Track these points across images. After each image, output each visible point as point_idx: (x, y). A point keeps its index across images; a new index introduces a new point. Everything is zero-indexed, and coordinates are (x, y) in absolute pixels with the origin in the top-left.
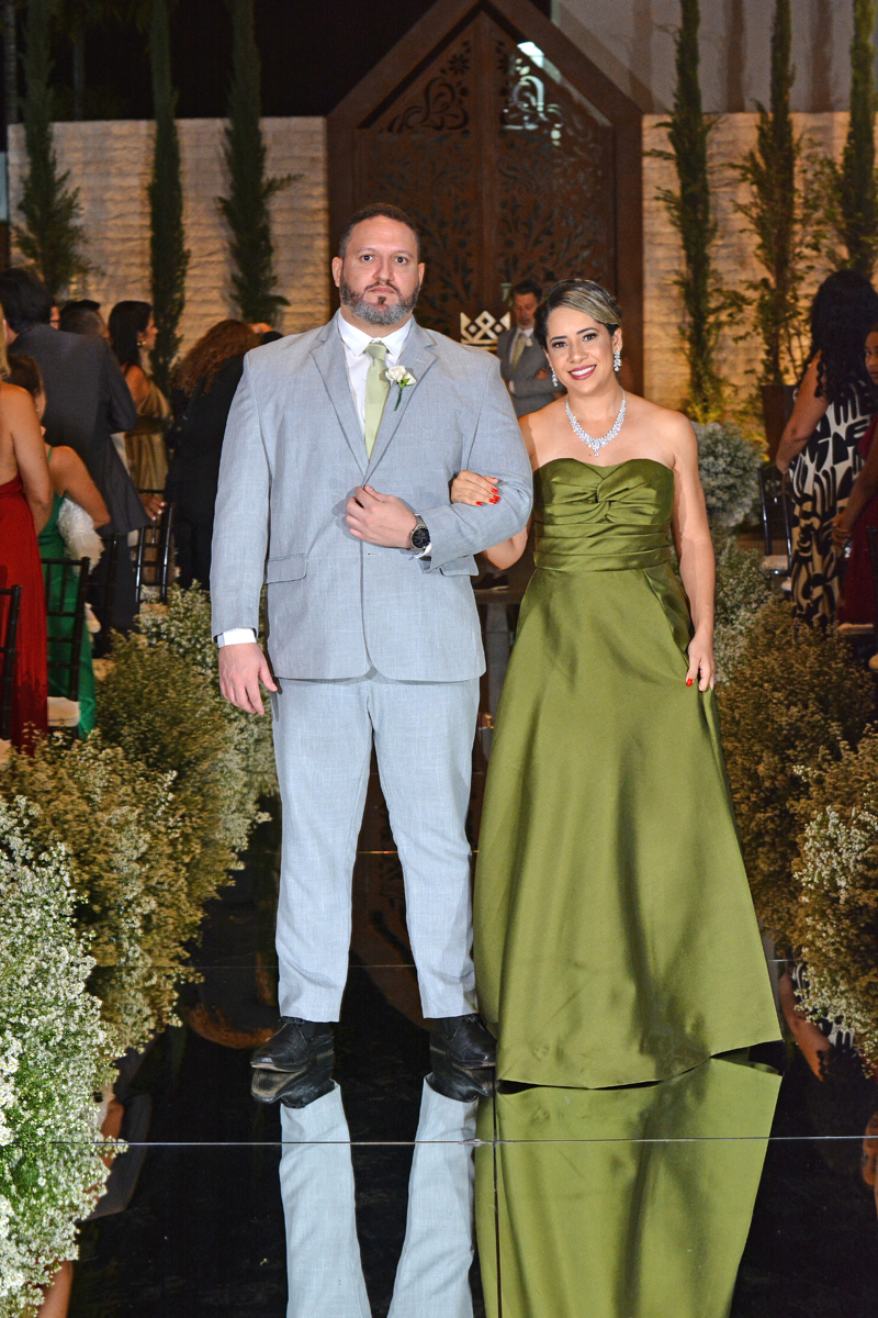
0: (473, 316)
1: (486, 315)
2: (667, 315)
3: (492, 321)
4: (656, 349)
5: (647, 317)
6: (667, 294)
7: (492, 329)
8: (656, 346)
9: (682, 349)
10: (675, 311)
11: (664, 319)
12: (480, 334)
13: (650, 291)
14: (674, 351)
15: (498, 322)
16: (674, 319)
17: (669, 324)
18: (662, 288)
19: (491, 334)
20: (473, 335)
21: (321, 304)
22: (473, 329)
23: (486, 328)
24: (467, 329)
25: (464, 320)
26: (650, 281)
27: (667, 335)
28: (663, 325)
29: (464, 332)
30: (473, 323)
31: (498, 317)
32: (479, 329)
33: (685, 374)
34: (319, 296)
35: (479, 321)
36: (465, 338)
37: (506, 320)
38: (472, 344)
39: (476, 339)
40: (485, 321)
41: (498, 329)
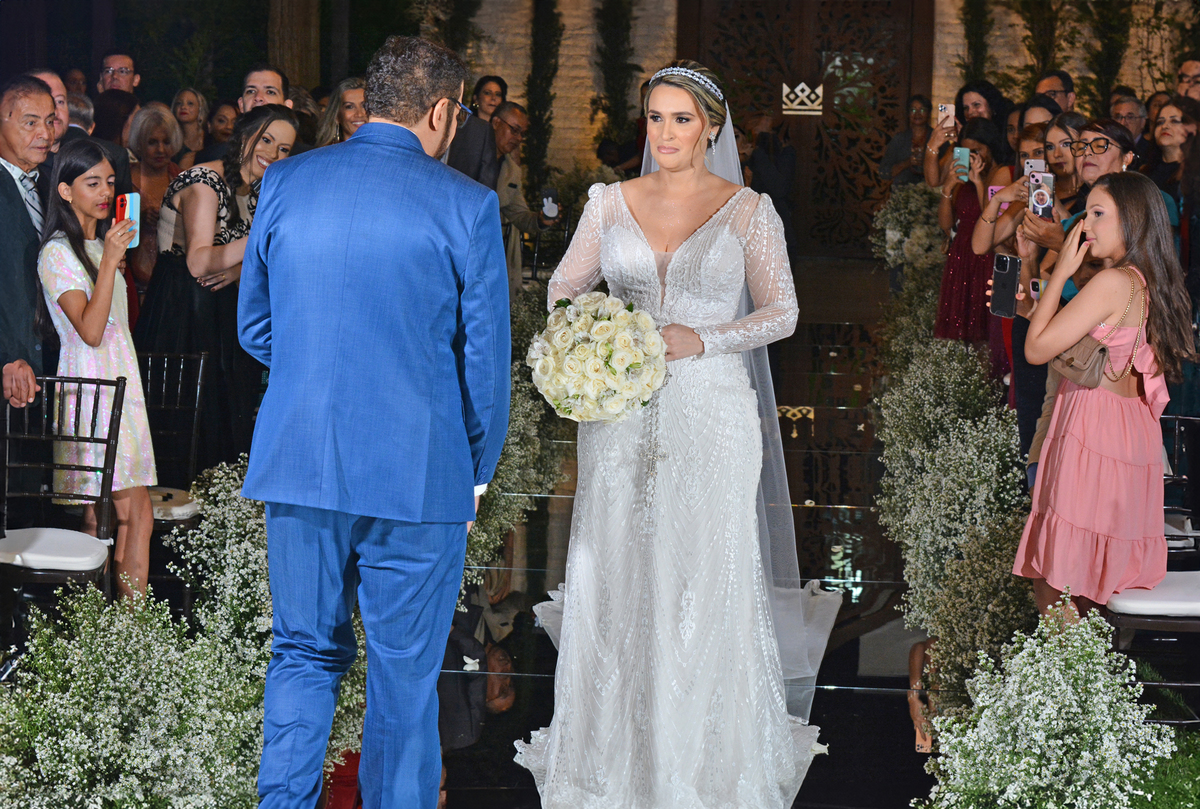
0: (792, 87)
1: (803, 85)
3: (808, 91)
5: (935, 92)
6: (951, 74)
7: (808, 97)
12: (798, 101)
13: (938, 71)
15: (813, 92)
18: (948, 68)
19: (807, 101)
20: (792, 101)
22: (792, 96)
23: (803, 96)
24: (787, 96)
26: (939, 63)
29: (785, 99)
30: (792, 91)
31: (813, 87)
32: (797, 96)
35: (798, 90)
36: (786, 104)
37: (820, 90)
38: (791, 109)
39: (795, 105)
40: (803, 91)
41: (813, 97)
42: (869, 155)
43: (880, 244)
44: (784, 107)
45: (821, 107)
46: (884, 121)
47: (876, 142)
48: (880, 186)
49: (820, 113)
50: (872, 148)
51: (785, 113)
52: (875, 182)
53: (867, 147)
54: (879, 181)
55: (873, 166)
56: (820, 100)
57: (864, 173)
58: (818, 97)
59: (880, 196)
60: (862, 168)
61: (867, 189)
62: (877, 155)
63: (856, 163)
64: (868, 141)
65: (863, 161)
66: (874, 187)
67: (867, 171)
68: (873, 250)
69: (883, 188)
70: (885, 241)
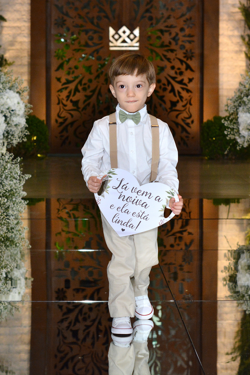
0: (117, 29)
1: (124, 28)
2: (231, 30)
3: (128, 32)
4: (226, 51)
6: (232, 18)
7: (128, 37)
8: (225, 49)
9: (241, 51)
10: (237, 28)
11: (230, 33)
12: (121, 40)
13: (223, 16)
14: (236, 52)
15: (132, 33)
16: (236, 33)
17: (233, 36)
18: (230, 15)
19: (127, 40)
20: (117, 40)
21: (25, 21)
22: (117, 37)
23: (124, 37)
24: (113, 37)
25: (112, 31)
26: (223, 11)
27: (232, 42)
28: (230, 37)
29: (111, 39)
30: (117, 33)
31: (132, 30)
32: (120, 37)
33: (241, 66)
34: (24, 17)
35: (120, 32)
36: (112, 42)
37: (137, 32)
38: (116, 45)
39: (119, 43)
40: (124, 32)
41: (132, 36)
42: (174, 78)
43: (231, 126)
44: (111, 44)
45: (138, 44)
46: (184, 53)
47: (179, 69)
48: (182, 101)
49: (137, 49)
50: (176, 73)
51: (111, 49)
52: (178, 98)
53: (172, 73)
54: (181, 98)
55: (177, 87)
56: (137, 39)
57: (170, 92)
58: (135, 37)
59: (183, 109)
60: (169, 88)
61: (174, 104)
62: (179, 78)
63: (164, 85)
64: (173, 68)
65: (169, 83)
66: (178, 102)
67: (173, 90)
68: (226, 133)
69: (185, 102)
70: (237, 123)
